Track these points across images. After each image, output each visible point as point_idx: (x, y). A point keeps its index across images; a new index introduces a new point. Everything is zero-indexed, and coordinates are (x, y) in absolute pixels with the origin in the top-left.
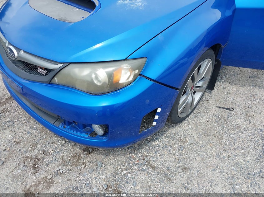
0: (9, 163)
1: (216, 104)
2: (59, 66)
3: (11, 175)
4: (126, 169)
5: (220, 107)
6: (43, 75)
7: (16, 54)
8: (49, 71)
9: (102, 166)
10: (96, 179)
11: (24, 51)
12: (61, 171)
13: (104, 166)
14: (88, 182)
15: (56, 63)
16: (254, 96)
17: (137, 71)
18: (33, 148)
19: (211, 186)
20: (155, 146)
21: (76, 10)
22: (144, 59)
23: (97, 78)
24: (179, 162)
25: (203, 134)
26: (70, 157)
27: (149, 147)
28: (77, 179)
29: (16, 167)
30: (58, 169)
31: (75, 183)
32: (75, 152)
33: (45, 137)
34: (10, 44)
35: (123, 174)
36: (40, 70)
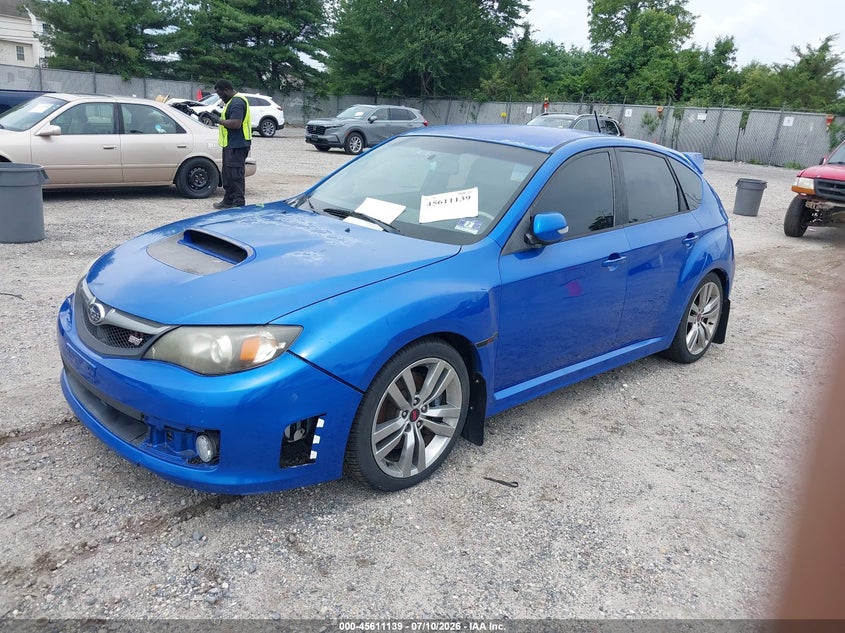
0: (24, 516)
1: (486, 473)
2: (163, 329)
3: (22, 532)
4: (245, 549)
5: (490, 479)
6: (136, 347)
7: (103, 315)
8: (146, 337)
9: (201, 539)
10: (180, 555)
11: (118, 311)
12: (118, 539)
13: (204, 538)
14: (163, 559)
15: (159, 324)
16: (577, 470)
17: (283, 345)
18: (78, 501)
19: (402, 590)
20: (319, 523)
21: (218, 261)
22: (298, 329)
23: (217, 349)
24: (358, 550)
25: (430, 515)
26: (144, 520)
27: (307, 524)
28: (144, 551)
29: (35, 524)
30: (111, 534)
31: (139, 557)
32: (158, 514)
33: (106, 488)
34: (98, 301)
35: (236, 553)
36: (133, 339)
